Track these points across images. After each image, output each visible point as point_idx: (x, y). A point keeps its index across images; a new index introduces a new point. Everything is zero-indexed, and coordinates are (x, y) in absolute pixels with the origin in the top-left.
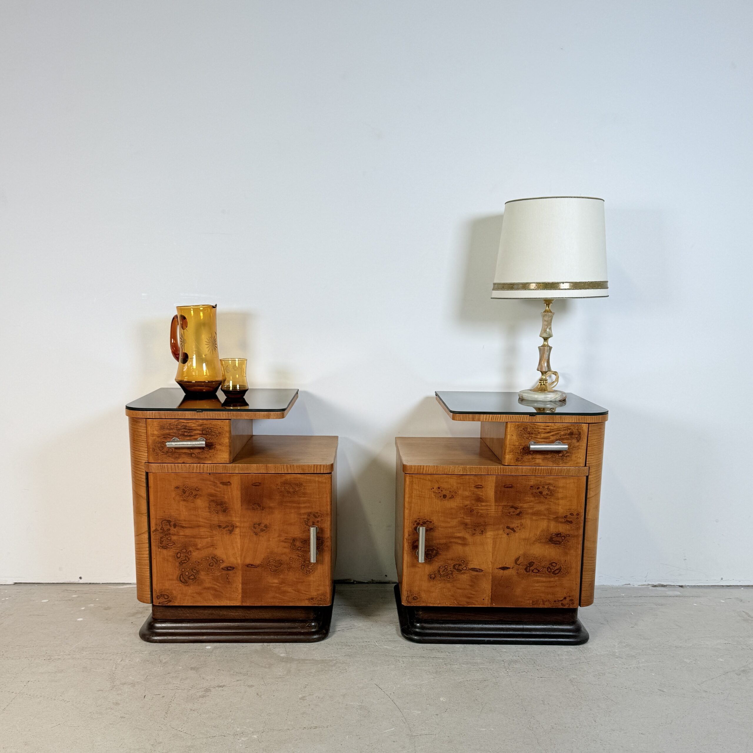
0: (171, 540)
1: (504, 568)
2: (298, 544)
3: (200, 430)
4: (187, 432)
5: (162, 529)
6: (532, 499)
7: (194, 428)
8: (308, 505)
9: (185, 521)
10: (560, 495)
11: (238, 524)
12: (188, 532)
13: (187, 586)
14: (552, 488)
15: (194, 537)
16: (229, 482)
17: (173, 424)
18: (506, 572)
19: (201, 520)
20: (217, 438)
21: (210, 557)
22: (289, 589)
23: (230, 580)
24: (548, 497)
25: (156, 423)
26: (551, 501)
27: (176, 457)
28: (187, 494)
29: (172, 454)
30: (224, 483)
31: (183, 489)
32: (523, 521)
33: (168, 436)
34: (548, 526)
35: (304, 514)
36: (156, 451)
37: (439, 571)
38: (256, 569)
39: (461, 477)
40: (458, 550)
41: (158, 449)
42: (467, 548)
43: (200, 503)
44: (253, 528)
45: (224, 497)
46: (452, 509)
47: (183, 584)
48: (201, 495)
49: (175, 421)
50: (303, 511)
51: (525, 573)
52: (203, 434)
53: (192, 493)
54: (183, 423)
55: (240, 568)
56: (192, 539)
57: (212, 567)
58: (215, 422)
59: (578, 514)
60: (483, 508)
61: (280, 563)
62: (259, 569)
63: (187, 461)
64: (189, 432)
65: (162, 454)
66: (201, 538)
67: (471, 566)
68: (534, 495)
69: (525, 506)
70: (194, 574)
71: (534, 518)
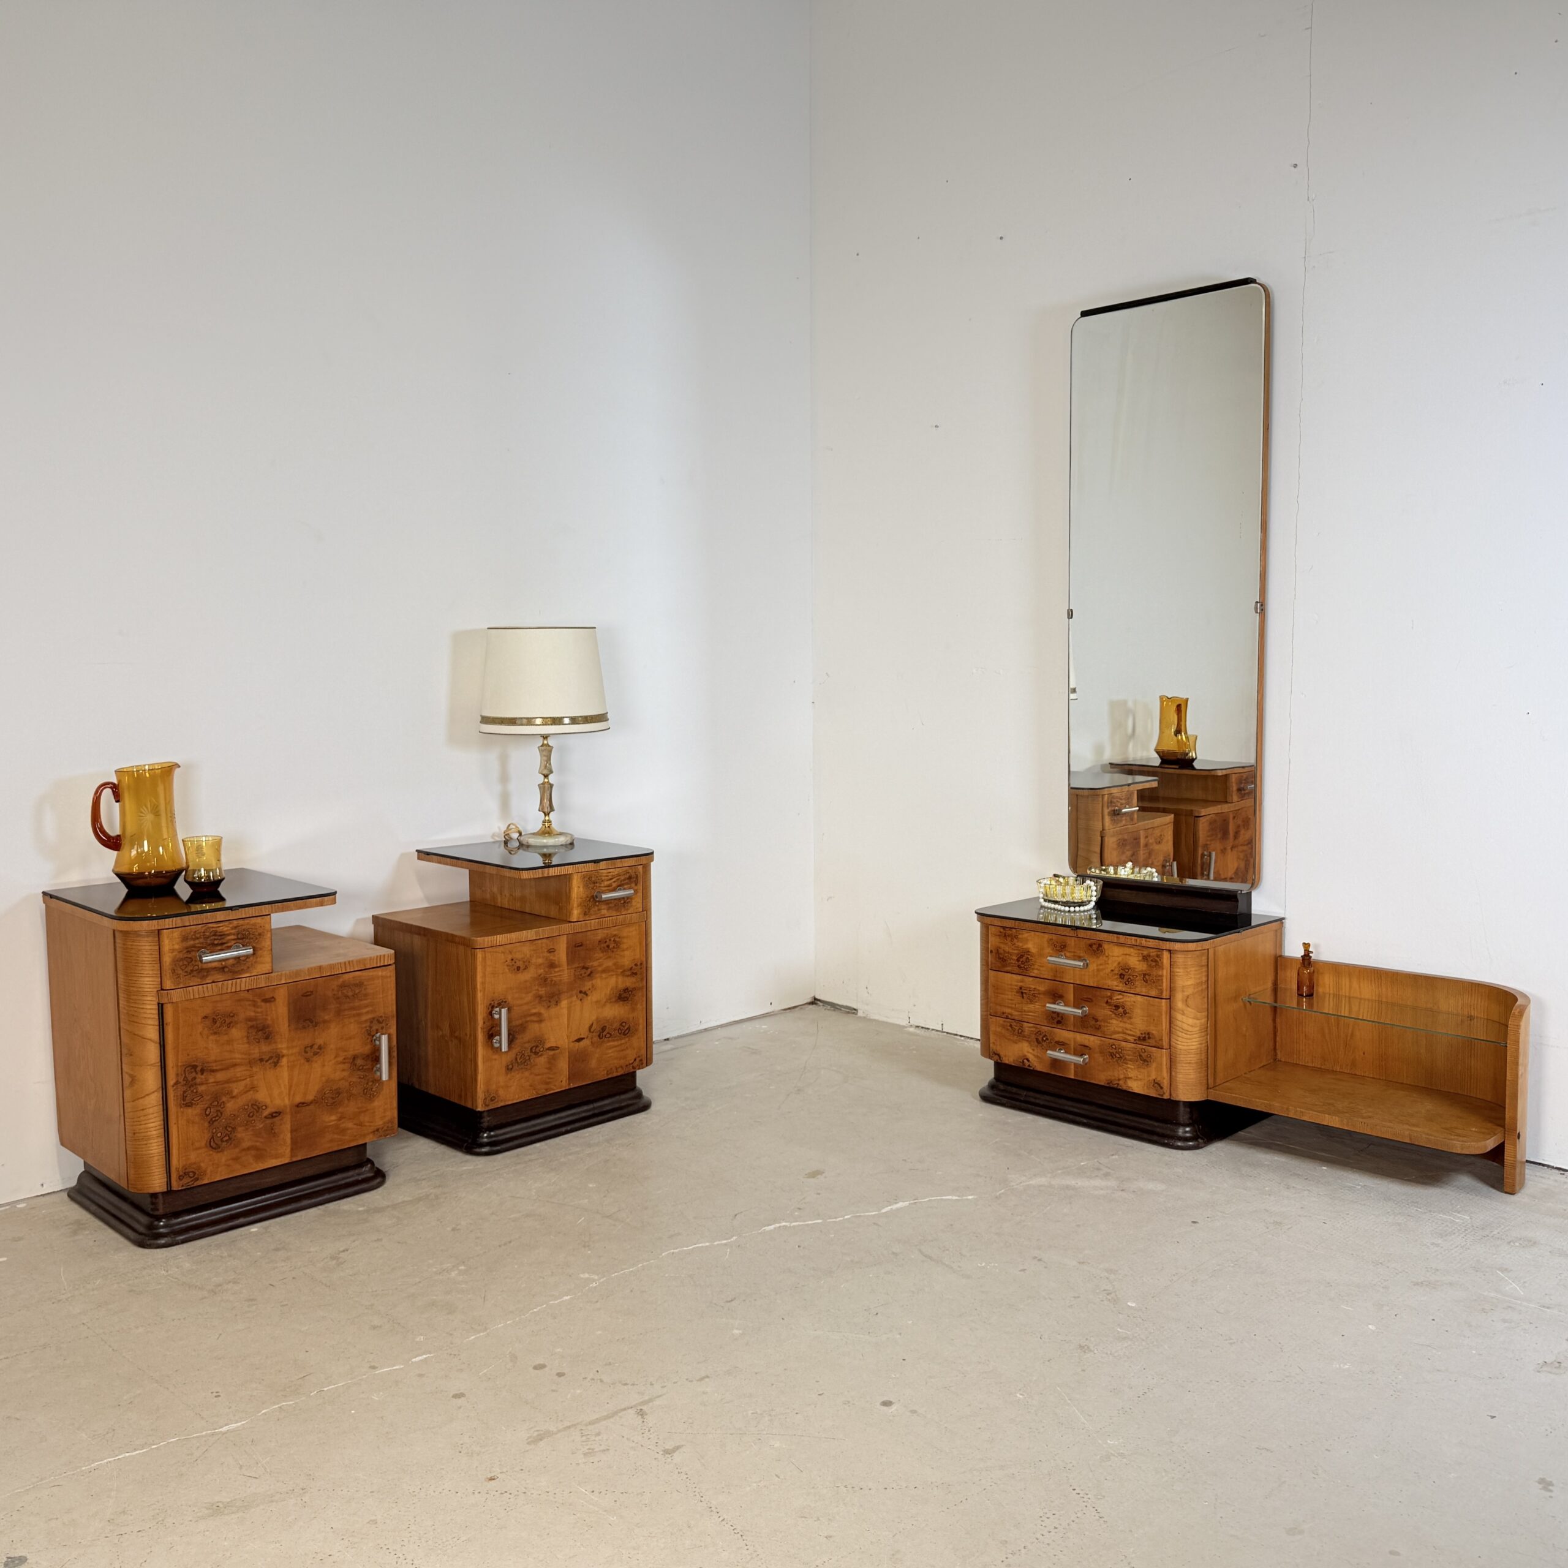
0: (197, 1092)
1: (579, 1040)
2: (359, 1062)
3: (234, 935)
4: (217, 939)
5: (185, 1079)
6: (601, 955)
7: (228, 932)
8: (370, 1008)
9: (216, 1061)
10: (624, 946)
11: (285, 1052)
12: (220, 1076)
13: (220, 1152)
14: (617, 939)
15: (228, 1081)
16: (273, 997)
17: (200, 931)
18: (582, 1043)
19: (237, 1056)
20: (256, 941)
21: (250, 1105)
22: (350, 1125)
23: (276, 1131)
24: (615, 950)
25: (176, 933)
26: (617, 954)
27: (204, 976)
28: (218, 1024)
29: (199, 972)
30: (266, 1001)
31: (214, 1019)
32: (594, 982)
33: (193, 949)
34: (617, 982)
35: (366, 1021)
36: (176, 971)
37: (516, 1059)
38: (307, 1108)
39: (534, 943)
40: (534, 1029)
41: (179, 969)
42: (543, 1025)
43: (237, 1033)
44: (303, 1054)
45: (266, 1019)
46: (526, 981)
47: (214, 1150)
48: (236, 1023)
49: (202, 927)
50: (364, 1018)
51: (599, 1040)
52: (238, 939)
53: (225, 1021)
54: (213, 927)
55: (288, 1110)
56: (226, 1085)
57: (252, 1119)
58: (253, 921)
59: (641, 964)
60: (556, 974)
61: (338, 1092)
62: (312, 1107)
63: (218, 979)
64: (220, 939)
65: (186, 974)
66: (237, 1081)
67: (548, 1045)
68: (603, 950)
69: (595, 964)
70: (229, 1133)
71: (604, 975)
